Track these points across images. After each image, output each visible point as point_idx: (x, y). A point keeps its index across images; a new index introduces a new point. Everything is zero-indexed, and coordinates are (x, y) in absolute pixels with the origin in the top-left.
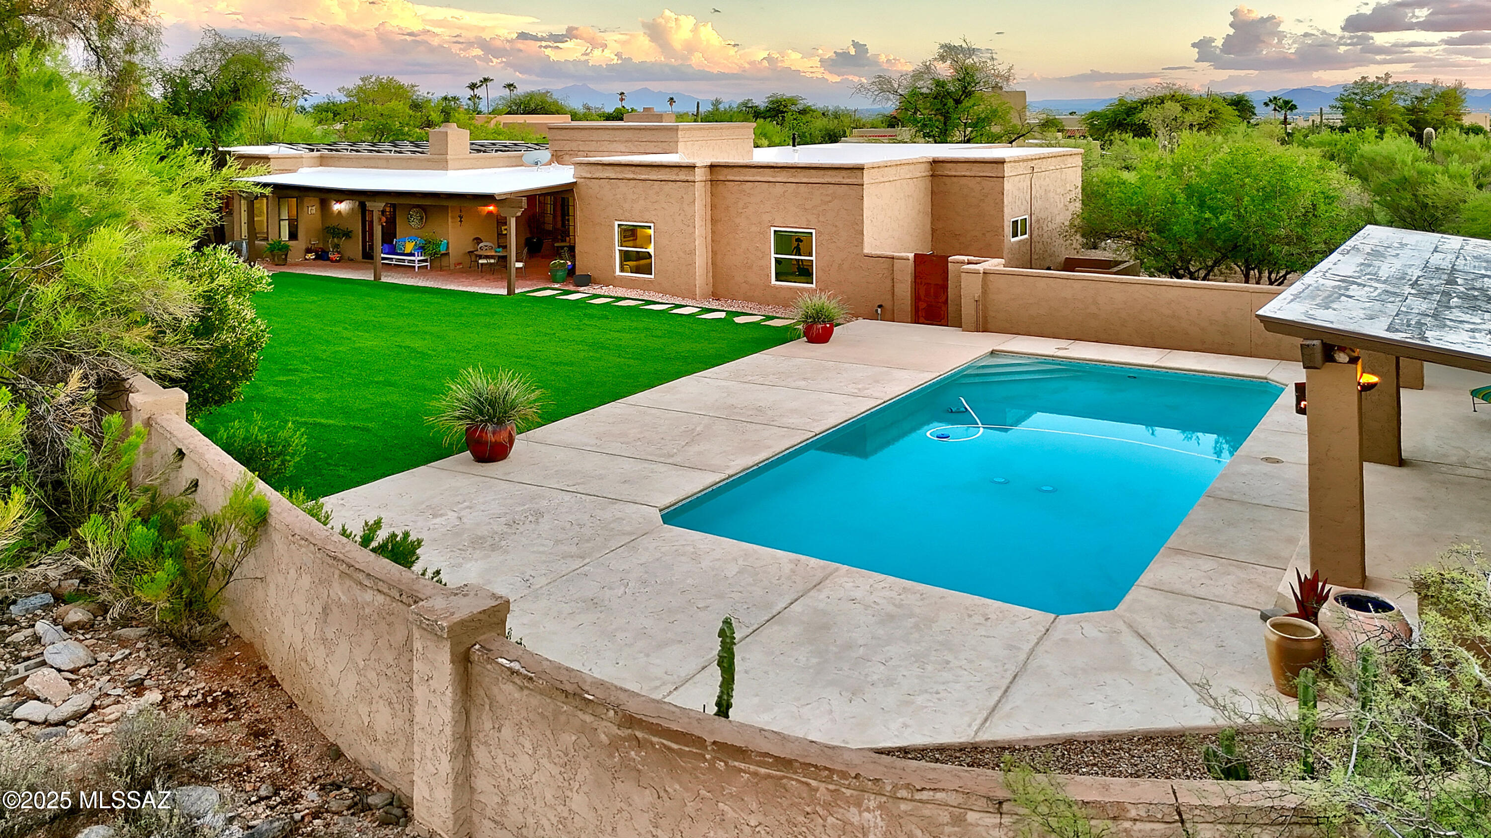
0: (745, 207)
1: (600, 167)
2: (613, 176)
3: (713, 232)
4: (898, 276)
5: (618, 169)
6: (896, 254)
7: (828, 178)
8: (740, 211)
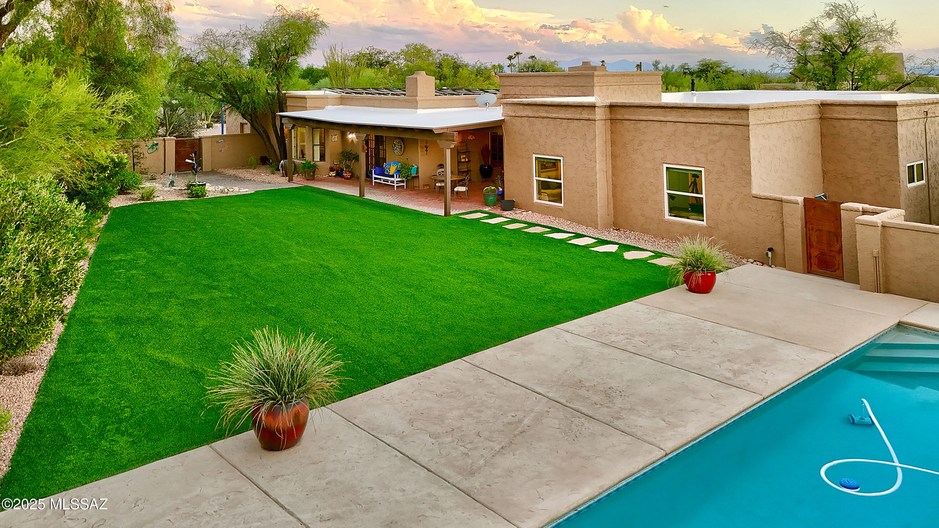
0: (640, 144)
1: (521, 107)
2: (531, 114)
3: (613, 167)
4: (788, 220)
5: (535, 108)
6: (785, 197)
7: (715, 118)
8: (636, 147)
